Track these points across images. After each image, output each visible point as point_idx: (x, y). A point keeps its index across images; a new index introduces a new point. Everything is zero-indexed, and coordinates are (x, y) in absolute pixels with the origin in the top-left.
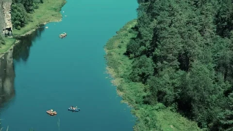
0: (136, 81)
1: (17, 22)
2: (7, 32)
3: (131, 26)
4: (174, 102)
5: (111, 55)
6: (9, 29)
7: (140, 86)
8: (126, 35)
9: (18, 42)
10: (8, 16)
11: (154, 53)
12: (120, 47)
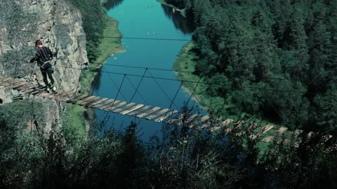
0: (215, 96)
1: (91, 57)
2: (84, 66)
3: (188, 49)
4: (259, 110)
5: (181, 75)
6: (86, 64)
7: (220, 100)
8: (187, 57)
9: (95, 74)
10: (84, 53)
11: (226, 70)
12: (186, 68)
